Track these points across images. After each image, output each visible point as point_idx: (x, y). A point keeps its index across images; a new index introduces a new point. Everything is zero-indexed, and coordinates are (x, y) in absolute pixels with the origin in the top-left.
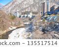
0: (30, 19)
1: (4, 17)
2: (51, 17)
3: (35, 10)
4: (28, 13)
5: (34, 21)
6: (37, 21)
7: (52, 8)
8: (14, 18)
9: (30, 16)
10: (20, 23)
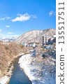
0: (34, 48)
1: (16, 46)
2: (48, 47)
3: (38, 41)
4: (32, 43)
5: (36, 49)
6: (39, 49)
7: (49, 40)
8: (22, 47)
9: (34, 45)
10: (26, 51)
